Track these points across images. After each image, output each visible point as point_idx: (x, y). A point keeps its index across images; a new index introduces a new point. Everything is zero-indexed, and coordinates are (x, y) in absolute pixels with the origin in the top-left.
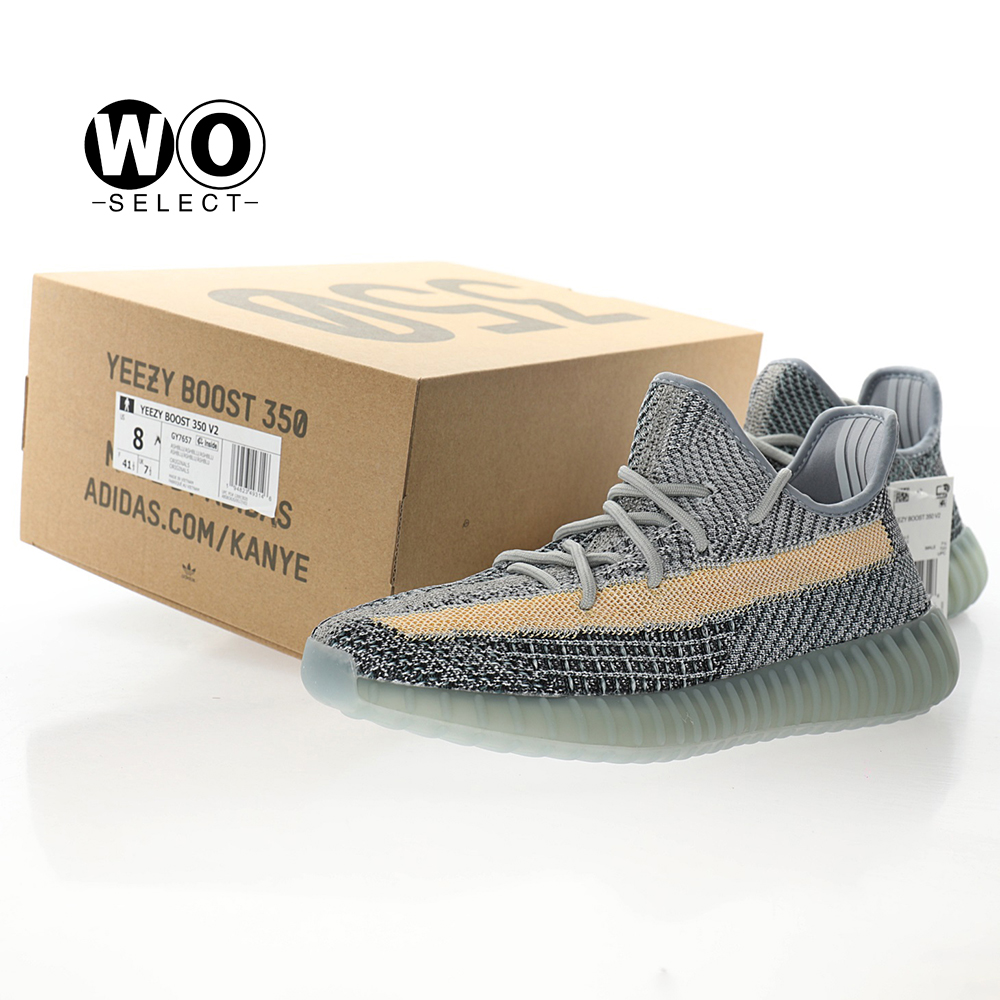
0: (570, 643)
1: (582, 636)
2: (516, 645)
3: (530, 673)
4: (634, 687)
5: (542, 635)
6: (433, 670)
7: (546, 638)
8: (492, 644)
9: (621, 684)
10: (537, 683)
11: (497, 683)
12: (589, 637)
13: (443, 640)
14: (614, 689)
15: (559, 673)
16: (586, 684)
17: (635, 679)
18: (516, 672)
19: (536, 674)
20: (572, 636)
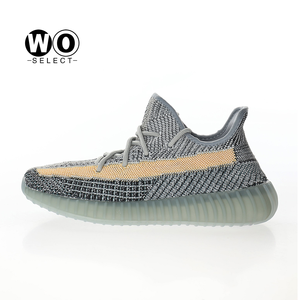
0: (86, 182)
1: (92, 180)
2: (69, 181)
3: (68, 190)
4: (103, 198)
5: (79, 178)
6: (41, 186)
7: (80, 180)
8: (62, 180)
9: (98, 197)
10: (69, 194)
11: (57, 192)
12: (94, 181)
13: (48, 178)
14: (95, 198)
15: (77, 191)
16: (85, 196)
17: (104, 196)
18: (64, 189)
19: (69, 191)
20: (89, 180)
